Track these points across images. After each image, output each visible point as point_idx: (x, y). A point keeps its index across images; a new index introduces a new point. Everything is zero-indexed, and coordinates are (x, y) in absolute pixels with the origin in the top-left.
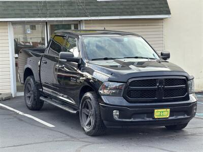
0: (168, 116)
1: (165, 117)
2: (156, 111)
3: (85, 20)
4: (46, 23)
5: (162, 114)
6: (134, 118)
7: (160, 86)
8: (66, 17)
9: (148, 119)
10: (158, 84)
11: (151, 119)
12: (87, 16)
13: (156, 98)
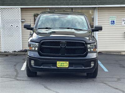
0: (67, 67)
1: (65, 67)
2: (58, 62)
3: (98, 7)
4: (72, 9)
5: (62, 65)
6: (43, 66)
7: (62, 46)
8: (82, 5)
9: (53, 68)
10: (61, 45)
11: (55, 68)
12: (96, 5)
13: (60, 54)
